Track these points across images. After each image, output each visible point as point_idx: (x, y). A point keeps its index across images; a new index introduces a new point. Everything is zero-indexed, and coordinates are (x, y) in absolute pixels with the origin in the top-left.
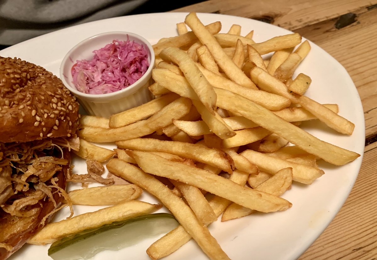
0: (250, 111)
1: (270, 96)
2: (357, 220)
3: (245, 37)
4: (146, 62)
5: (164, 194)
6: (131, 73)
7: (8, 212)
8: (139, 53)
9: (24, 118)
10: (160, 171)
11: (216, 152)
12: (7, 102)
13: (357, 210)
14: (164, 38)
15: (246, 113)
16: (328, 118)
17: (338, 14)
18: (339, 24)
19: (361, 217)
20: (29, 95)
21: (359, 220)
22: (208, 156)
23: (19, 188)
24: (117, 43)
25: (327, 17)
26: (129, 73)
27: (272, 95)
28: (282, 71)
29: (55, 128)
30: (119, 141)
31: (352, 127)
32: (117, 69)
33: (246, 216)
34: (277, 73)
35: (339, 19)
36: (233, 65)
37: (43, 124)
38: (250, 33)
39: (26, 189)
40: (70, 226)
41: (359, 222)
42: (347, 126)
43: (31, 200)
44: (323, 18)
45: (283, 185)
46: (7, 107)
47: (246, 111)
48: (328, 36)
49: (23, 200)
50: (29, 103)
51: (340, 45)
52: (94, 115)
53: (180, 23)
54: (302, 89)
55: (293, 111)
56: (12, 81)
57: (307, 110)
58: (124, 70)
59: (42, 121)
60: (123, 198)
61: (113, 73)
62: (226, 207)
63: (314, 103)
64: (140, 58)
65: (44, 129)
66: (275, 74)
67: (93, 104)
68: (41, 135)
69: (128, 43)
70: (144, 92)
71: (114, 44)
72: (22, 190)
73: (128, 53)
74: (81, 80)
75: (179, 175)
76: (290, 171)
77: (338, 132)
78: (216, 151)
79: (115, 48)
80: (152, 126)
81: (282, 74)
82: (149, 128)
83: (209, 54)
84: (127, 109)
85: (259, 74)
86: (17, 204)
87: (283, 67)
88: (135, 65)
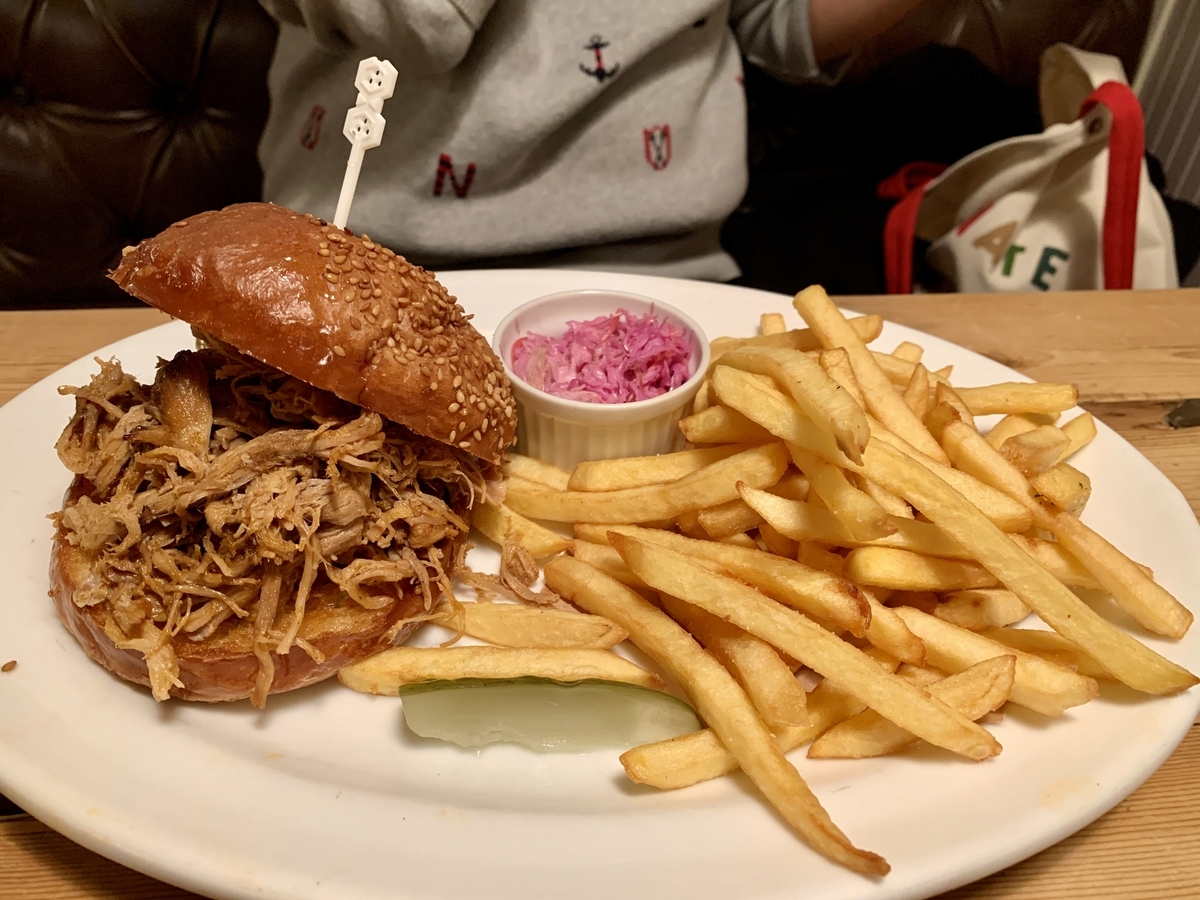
0: (936, 499)
1: (985, 491)
2: (1169, 872)
3: (934, 374)
4: (683, 369)
5: (681, 649)
6: (645, 382)
7: (335, 580)
8: (675, 344)
9: (439, 382)
10: (687, 587)
11: (830, 580)
12: (419, 341)
13: (1172, 850)
14: (728, 338)
15: (924, 500)
16: (1122, 580)
17: (1179, 394)
18: (1179, 418)
19: (1181, 869)
20: (454, 345)
21: (1174, 874)
22: (808, 585)
23: (373, 535)
24: (623, 319)
25: (1147, 395)
26: (641, 382)
27: (988, 489)
28: (1022, 445)
29: (477, 435)
30: (584, 523)
31: (1186, 618)
32: (615, 366)
33: (873, 757)
34: (1008, 448)
35: (1179, 406)
36: (903, 406)
37: (465, 412)
38: (943, 370)
39: (384, 543)
40: (446, 662)
41: (1173, 878)
42: (1172, 611)
43: (389, 568)
44: (1136, 395)
45: (987, 692)
46: (414, 352)
47: (926, 495)
48: (1144, 438)
49: (374, 563)
50: (455, 358)
51: (1176, 465)
52: (537, 457)
53: (771, 315)
54: (1067, 495)
55: (1035, 545)
56: (434, 308)
57: (1069, 553)
58: (630, 374)
59: (465, 404)
60: (575, 639)
61: (606, 373)
62: (825, 726)
63: (1089, 534)
64: (674, 355)
65: (463, 425)
66: (1004, 450)
67: (551, 423)
68: (453, 435)
69: (652, 321)
70: (666, 429)
71: (618, 317)
72: (376, 542)
73: (649, 340)
74: (538, 368)
75: (733, 605)
76: (1009, 662)
77: (1146, 627)
78: (832, 576)
79: (615, 327)
80: (680, 499)
81: (1022, 452)
82: (669, 502)
83: (848, 371)
84: (616, 457)
85: (965, 437)
86: (359, 567)
87: (1024, 439)
88: (659, 367)
